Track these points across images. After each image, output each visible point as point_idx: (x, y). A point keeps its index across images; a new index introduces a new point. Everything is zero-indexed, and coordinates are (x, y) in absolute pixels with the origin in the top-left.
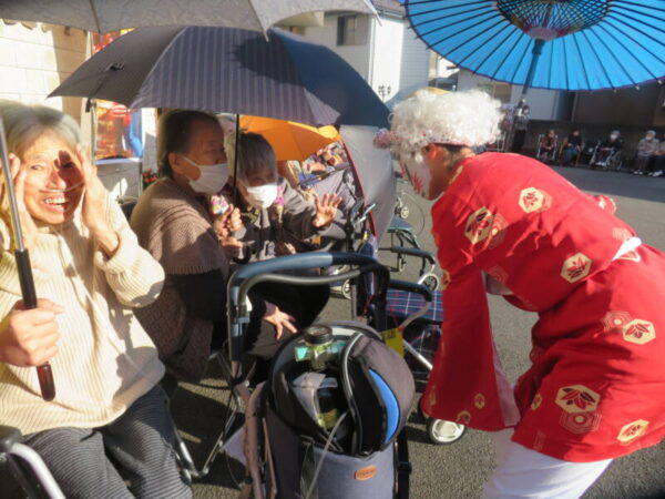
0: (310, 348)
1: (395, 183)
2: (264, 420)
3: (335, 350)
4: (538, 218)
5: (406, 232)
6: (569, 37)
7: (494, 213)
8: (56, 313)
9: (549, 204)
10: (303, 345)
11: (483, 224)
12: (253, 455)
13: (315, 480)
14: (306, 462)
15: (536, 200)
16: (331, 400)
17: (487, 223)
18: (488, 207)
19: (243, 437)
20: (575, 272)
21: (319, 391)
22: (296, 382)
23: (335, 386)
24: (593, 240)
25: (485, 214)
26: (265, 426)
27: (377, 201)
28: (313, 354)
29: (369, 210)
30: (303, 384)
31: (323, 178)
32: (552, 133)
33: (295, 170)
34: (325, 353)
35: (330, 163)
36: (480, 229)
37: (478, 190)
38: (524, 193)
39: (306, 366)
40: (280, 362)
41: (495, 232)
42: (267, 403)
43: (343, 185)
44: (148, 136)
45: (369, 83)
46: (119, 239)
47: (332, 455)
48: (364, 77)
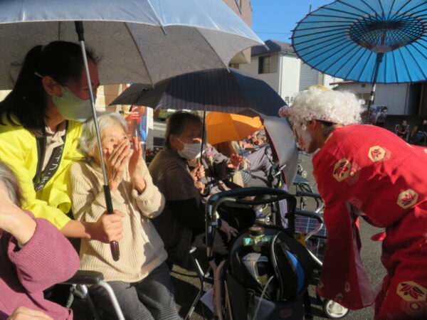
0: (252, 238)
1: (298, 154)
2: (225, 282)
3: (266, 240)
4: (381, 166)
5: (305, 184)
6: (396, 52)
7: (351, 162)
8: (123, 217)
9: (389, 156)
10: (248, 237)
11: (344, 169)
12: (218, 304)
13: (256, 315)
14: (250, 305)
15: (380, 153)
16: (265, 268)
17: (347, 169)
18: (347, 158)
19: (212, 294)
20: (407, 201)
21: (258, 263)
22: (244, 258)
23: (267, 261)
24: (420, 181)
25: (345, 162)
26: (226, 285)
27: (287, 163)
28: (254, 242)
29: (282, 168)
30: (248, 259)
31: (252, 152)
32: (405, 123)
33: (236, 147)
34: (261, 241)
35: (256, 143)
36: (342, 172)
37: (341, 148)
38: (372, 149)
39: (250, 249)
40: (235, 246)
41: (352, 173)
42: (227, 272)
43: (265, 156)
44: (150, 129)
45: (279, 94)
46: (145, 183)
47: (265, 300)
48: (276, 91)
